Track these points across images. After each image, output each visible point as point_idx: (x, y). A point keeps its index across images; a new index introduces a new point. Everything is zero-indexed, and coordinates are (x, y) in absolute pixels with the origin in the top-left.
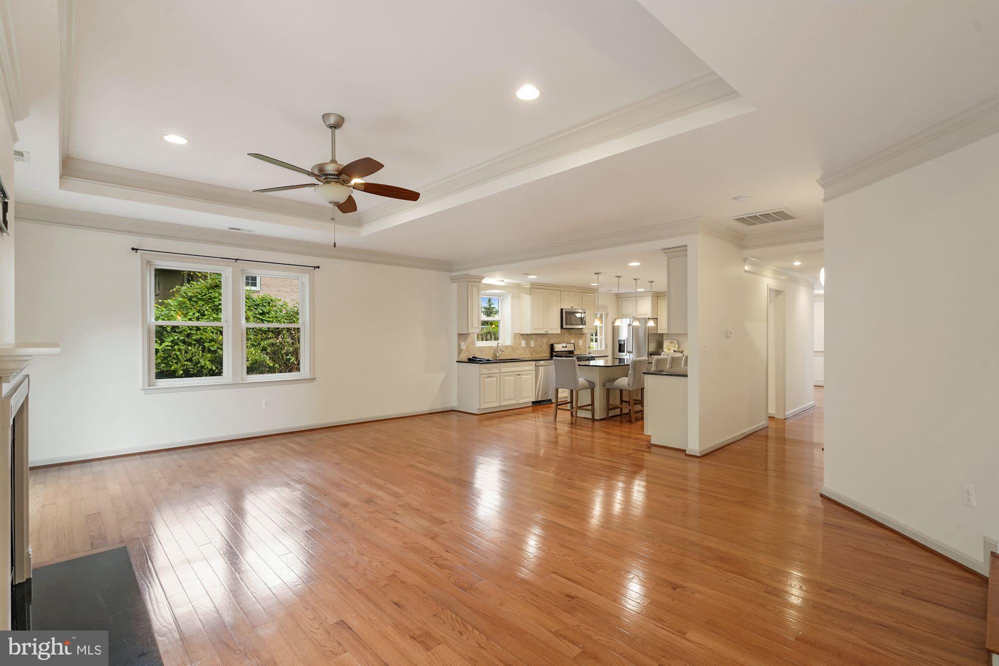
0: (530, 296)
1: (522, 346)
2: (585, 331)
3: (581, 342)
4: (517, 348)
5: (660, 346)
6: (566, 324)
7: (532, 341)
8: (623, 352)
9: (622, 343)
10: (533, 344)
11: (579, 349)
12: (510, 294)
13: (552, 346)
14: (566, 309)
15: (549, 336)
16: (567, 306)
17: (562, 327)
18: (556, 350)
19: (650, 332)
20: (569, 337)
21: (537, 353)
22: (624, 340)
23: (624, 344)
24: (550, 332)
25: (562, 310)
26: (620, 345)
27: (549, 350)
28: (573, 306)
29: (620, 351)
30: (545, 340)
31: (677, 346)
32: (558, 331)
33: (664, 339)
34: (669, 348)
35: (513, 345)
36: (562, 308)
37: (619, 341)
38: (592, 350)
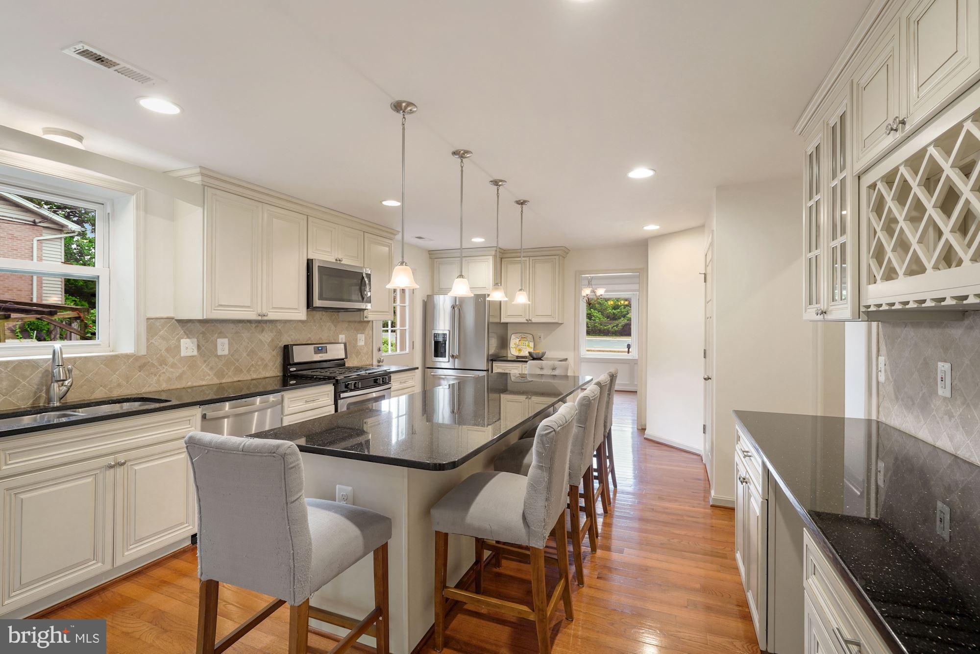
0: (200, 210)
1: (184, 353)
2: (370, 317)
3: (361, 340)
4: (163, 362)
5: (504, 343)
6: (321, 298)
7: (220, 341)
8: (443, 355)
9: (441, 339)
10: (226, 346)
11: (358, 353)
12: (134, 198)
13: (287, 351)
14: (320, 261)
15: (278, 324)
16: (324, 255)
17: (309, 304)
18: (296, 361)
19: (491, 320)
20: (333, 328)
21: (241, 371)
22: (444, 335)
23: (445, 341)
24: (272, 316)
25: (310, 264)
26: (437, 343)
27: (279, 360)
28: (340, 257)
29: (436, 355)
30: (267, 337)
31: (532, 344)
32: (301, 314)
33: (509, 333)
34: (520, 347)
35: (143, 352)
36: (310, 257)
37: (436, 335)
38: (384, 354)
